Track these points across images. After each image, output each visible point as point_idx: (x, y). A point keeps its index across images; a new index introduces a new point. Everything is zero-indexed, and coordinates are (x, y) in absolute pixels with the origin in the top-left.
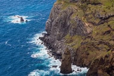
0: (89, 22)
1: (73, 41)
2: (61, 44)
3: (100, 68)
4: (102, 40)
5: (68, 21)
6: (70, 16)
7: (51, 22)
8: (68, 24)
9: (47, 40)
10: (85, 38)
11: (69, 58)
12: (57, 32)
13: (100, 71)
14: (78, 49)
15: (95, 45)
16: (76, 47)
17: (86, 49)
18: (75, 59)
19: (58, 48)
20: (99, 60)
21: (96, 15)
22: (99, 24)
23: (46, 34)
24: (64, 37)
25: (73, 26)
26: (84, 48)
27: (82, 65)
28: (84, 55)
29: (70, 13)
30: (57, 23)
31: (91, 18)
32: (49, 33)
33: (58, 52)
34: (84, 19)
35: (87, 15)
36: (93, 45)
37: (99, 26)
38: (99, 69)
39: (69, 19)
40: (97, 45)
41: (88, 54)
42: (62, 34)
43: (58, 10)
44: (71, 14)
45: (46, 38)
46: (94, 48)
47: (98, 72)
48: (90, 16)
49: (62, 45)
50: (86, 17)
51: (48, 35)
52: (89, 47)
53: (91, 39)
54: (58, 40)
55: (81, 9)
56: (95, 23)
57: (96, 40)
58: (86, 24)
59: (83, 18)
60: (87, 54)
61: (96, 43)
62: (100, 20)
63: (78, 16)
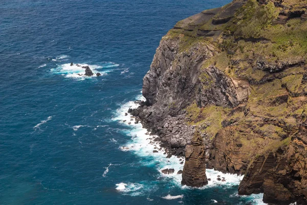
0: (240, 78)
1: (204, 118)
2: (178, 124)
3: (269, 175)
4: (269, 115)
5: (193, 75)
6: (197, 64)
7: (155, 78)
8: (194, 81)
9: (147, 116)
10: (232, 113)
11: (200, 153)
12: (168, 98)
13: (269, 181)
14: (217, 134)
15: (255, 127)
16: (213, 130)
17: (236, 134)
18: (211, 155)
19: (171, 131)
20: (265, 158)
21: (255, 64)
22: (261, 83)
23: (143, 102)
24: (185, 110)
25: (204, 86)
26: (232, 133)
27: (227, 169)
28: (232, 147)
29: (198, 58)
30: (169, 79)
31: (245, 69)
32: (150, 101)
33: (174, 140)
34: (229, 72)
35: (235, 63)
36: (249, 126)
37: (263, 86)
38: (267, 177)
39: (196, 71)
40: (258, 127)
41: (240, 145)
42: (180, 103)
43: (170, 52)
44: (201, 60)
45: (144, 110)
46: (252, 133)
47: (265, 183)
48: (241, 65)
49: (180, 126)
50: (234, 67)
51: (148, 104)
52: (241, 131)
53: (246, 114)
54: (172, 116)
55: (223, 51)
56: (253, 79)
57: (256, 116)
58: (234, 81)
59: (227, 69)
60: (237, 146)
61: (256, 121)
62: (264, 74)
63: (217, 64)
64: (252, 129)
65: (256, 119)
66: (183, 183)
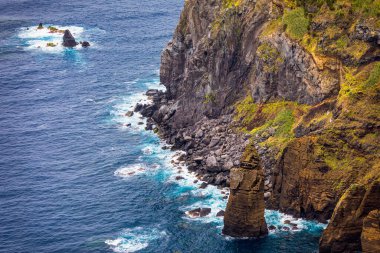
0: (326, 54)
1: (264, 123)
2: (220, 131)
3: (372, 221)
4: (374, 118)
5: (247, 46)
6: (255, 29)
7: (183, 51)
8: (248, 58)
9: (166, 117)
10: (312, 114)
11: (256, 182)
12: (204, 86)
13: (371, 230)
14: (286, 150)
15: (351, 138)
16: (279, 142)
17: (318, 151)
18: (275, 184)
19: (208, 144)
20: (365, 191)
21: (352, 29)
22: (363, 63)
23: (161, 93)
24: (231, 107)
25: (265, 67)
26: (311, 148)
27: (302, 209)
28: (308, 173)
29: (256, 19)
30: (206, 53)
31: (336, 38)
32: (173, 91)
33: (212, 160)
34: (309, 41)
35: (319, 27)
36: (341, 136)
38: (368, 224)
39: (253, 41)
40: (355, 138)
41: (325, 169)
42: (225, 95)
43: (209, 6)
44: (261, 22)
45: (162, 107)
46: (345, 149)
47: (364, 234)
48: (330, 32)
49: (223, 134)
50: (319, 34)
51: (170, 96)
52: (326, 145)
53: (336, 116)
54: (209, 117)
55: (299, 6)
56: (348, 56)
57: (352, 120)
58: (316, 59)
59: (305, 38)
60: (320, 169)
61: (353, 128)
62: (366, 47)
63: (288, 30)
64: (346, 142)
65: (353, 124)
66: (226, 232)
